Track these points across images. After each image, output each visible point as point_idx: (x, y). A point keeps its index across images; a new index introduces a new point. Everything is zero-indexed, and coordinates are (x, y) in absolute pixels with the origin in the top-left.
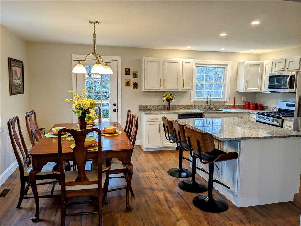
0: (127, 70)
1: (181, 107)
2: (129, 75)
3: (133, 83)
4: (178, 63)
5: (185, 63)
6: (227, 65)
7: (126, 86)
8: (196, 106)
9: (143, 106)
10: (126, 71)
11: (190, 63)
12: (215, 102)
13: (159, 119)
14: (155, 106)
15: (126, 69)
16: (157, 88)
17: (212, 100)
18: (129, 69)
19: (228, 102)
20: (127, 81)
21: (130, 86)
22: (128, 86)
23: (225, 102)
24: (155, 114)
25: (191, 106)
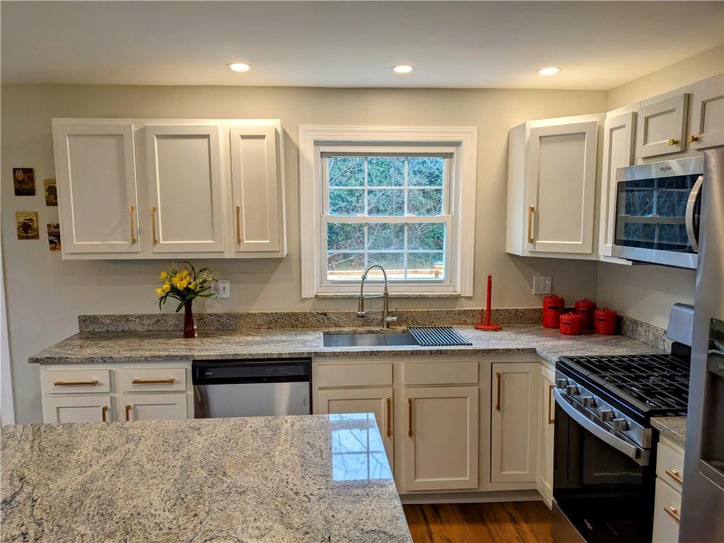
0: (20, 176)
1: (259, 321)
2: (31, 192)
3: (49, 226)
4: (207, 136)
5: (243, 137)
6: (457, 144)
7: (21, 237)
8: (325, 314)
9: (94, 319)
10: (15, 179)
11: (263, 137)
12: (408, 298)
13: (101, 385)
14: (149, 317)
15: (15, 170)
16: (119, 246)
17: (393, 292)
18: (29, 172)
19: (469, 298)
20: (22, 219)
21: (36, 237)
22: (28, 238)
23: (455, 298)
24: (77, 363)
25: (305, 315)
